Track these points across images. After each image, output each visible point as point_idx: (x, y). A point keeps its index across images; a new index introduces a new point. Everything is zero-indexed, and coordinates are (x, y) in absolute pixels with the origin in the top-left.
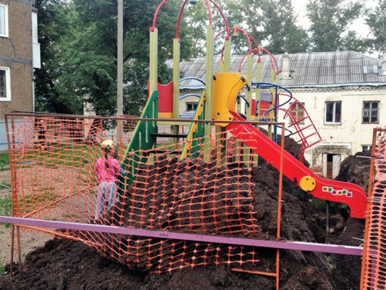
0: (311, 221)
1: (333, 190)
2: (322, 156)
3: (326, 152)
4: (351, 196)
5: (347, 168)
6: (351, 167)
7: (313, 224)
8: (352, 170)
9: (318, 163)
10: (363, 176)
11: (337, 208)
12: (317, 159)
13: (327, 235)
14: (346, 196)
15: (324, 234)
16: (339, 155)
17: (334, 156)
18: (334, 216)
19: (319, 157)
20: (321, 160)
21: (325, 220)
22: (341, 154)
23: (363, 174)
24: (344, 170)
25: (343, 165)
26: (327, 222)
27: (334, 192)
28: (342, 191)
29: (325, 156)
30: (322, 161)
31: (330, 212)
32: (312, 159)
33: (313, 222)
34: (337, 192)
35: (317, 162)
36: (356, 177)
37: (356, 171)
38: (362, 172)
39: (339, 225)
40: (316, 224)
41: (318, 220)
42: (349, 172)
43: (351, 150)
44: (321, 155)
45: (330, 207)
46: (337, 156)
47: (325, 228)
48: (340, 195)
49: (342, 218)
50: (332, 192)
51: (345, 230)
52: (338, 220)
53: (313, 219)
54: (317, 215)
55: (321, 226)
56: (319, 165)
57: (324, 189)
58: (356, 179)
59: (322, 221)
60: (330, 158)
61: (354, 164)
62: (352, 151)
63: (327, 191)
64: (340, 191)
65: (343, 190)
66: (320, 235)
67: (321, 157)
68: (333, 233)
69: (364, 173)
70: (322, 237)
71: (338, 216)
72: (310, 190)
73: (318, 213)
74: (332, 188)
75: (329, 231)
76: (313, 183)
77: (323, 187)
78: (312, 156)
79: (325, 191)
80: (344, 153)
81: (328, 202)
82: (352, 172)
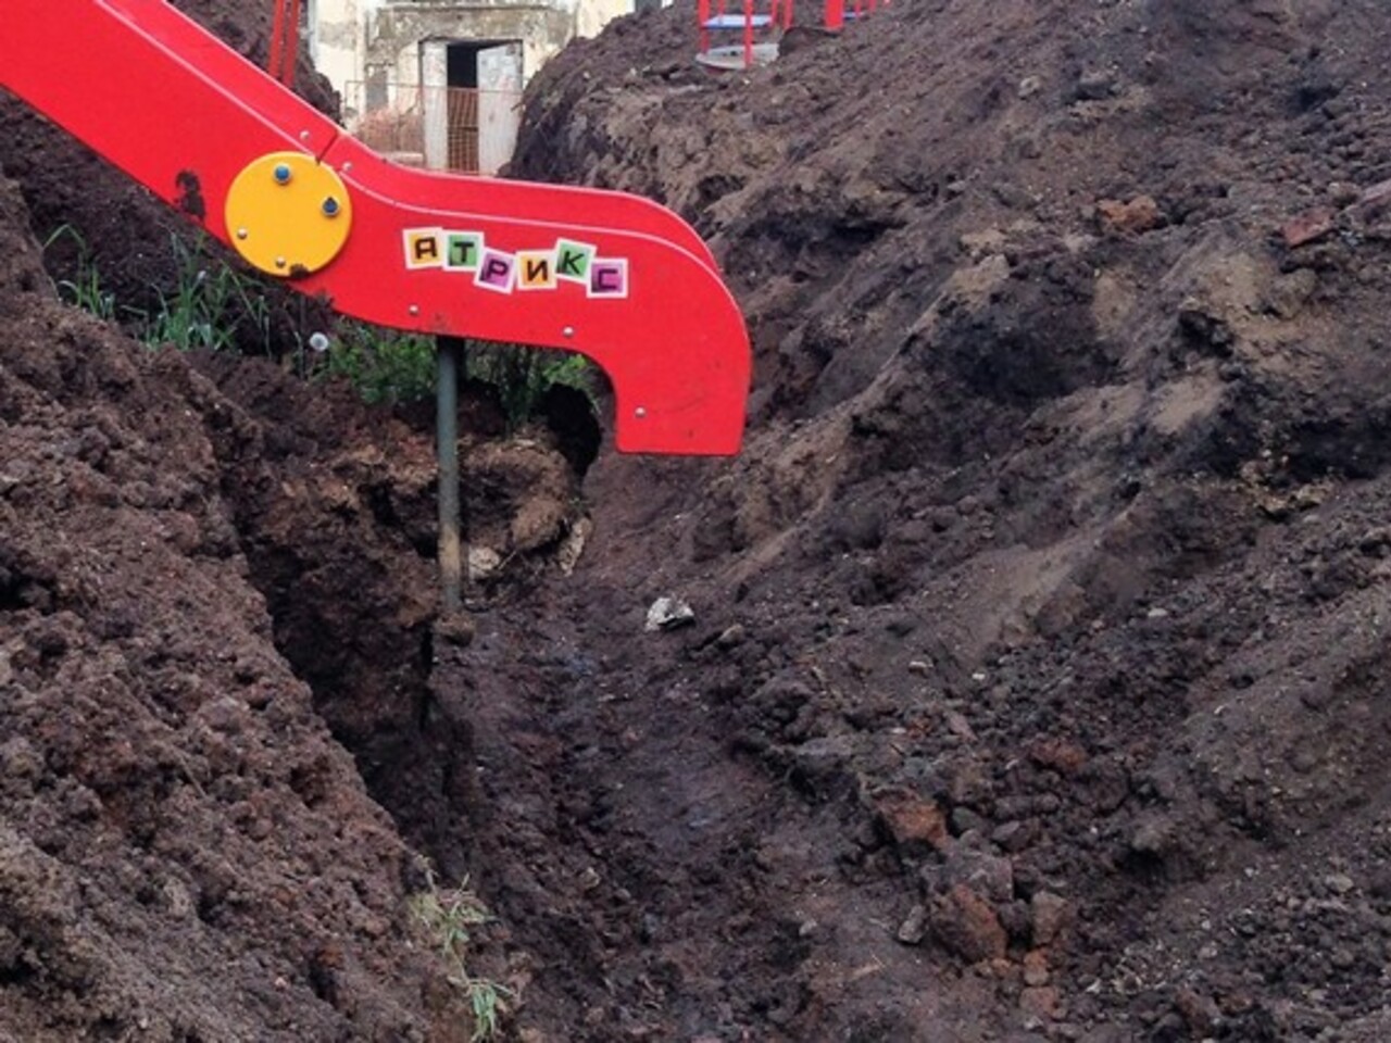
0: (320, 504)
1: (482, 253)
2: (421, 54)
3: (438, 29)
4: (623, 294)
5: (562, 113)
6: (583, 101)
7: (339, 528)
8: (592, 118)
9: (399, 99)
10: (654, 151)
11: (518, 382)
12: (391, 72)
13: (450, 596)
14: (582, 288)
15: (424, 597)
16: (514, 44)
17: (482, 55)
18: (495, 453)
19: (402, 62)
20: (415, 81)
21: (434, 485)
22: (520, 42)
23: (654, 141)
24: (545, 126)
25: (539, 96)
26: (448, 501)
27: (495, 269)
28: (552, 257)
29: (437, 54)
30: (421, 85)
31: (466, 422)
32: (361, 77)
33: (343, 512)
34: (518, 261)
35: (392, 92)
36: (618, 160)
37: (614, 127)
38: (651, 124)
39: (533, 518)
40: (366, 523)
41: (378, 495)
42: (572, 137)
43: (575, 16)
44: (413, 49)
45: (467, 387)
46: (503, 49)
47: (428, 548)
48: (539, 284)
49: (552, 462)
50: (476, 267)
51: (577, 545)
52: (529, 481)
53: (343, 493)
54: (366, 455)
55: (399, 538)
56: (404, 110)
57: (419, 253)
58: (615, 170)
59: (405, 500)
60: (462, 65)
61: (599, 87)
62: (581, 20)
63: (442, 261)
64: (536, 256)
65: (563, 244)
66: (392, 610)
67: (415, 62)
68: (489, 583)
69: (661, 131)
70: (408, 617)
71: (526, 449)
72: (311, 266)
73: (377, 439)
74: (478, 237)
75: (464, 567)
76: (330, 207)
77: (410, 236)
78: (360, 61)
79: (427, 262)
80: (539, 33)
81: (452, 347)
82: (590, 129)
